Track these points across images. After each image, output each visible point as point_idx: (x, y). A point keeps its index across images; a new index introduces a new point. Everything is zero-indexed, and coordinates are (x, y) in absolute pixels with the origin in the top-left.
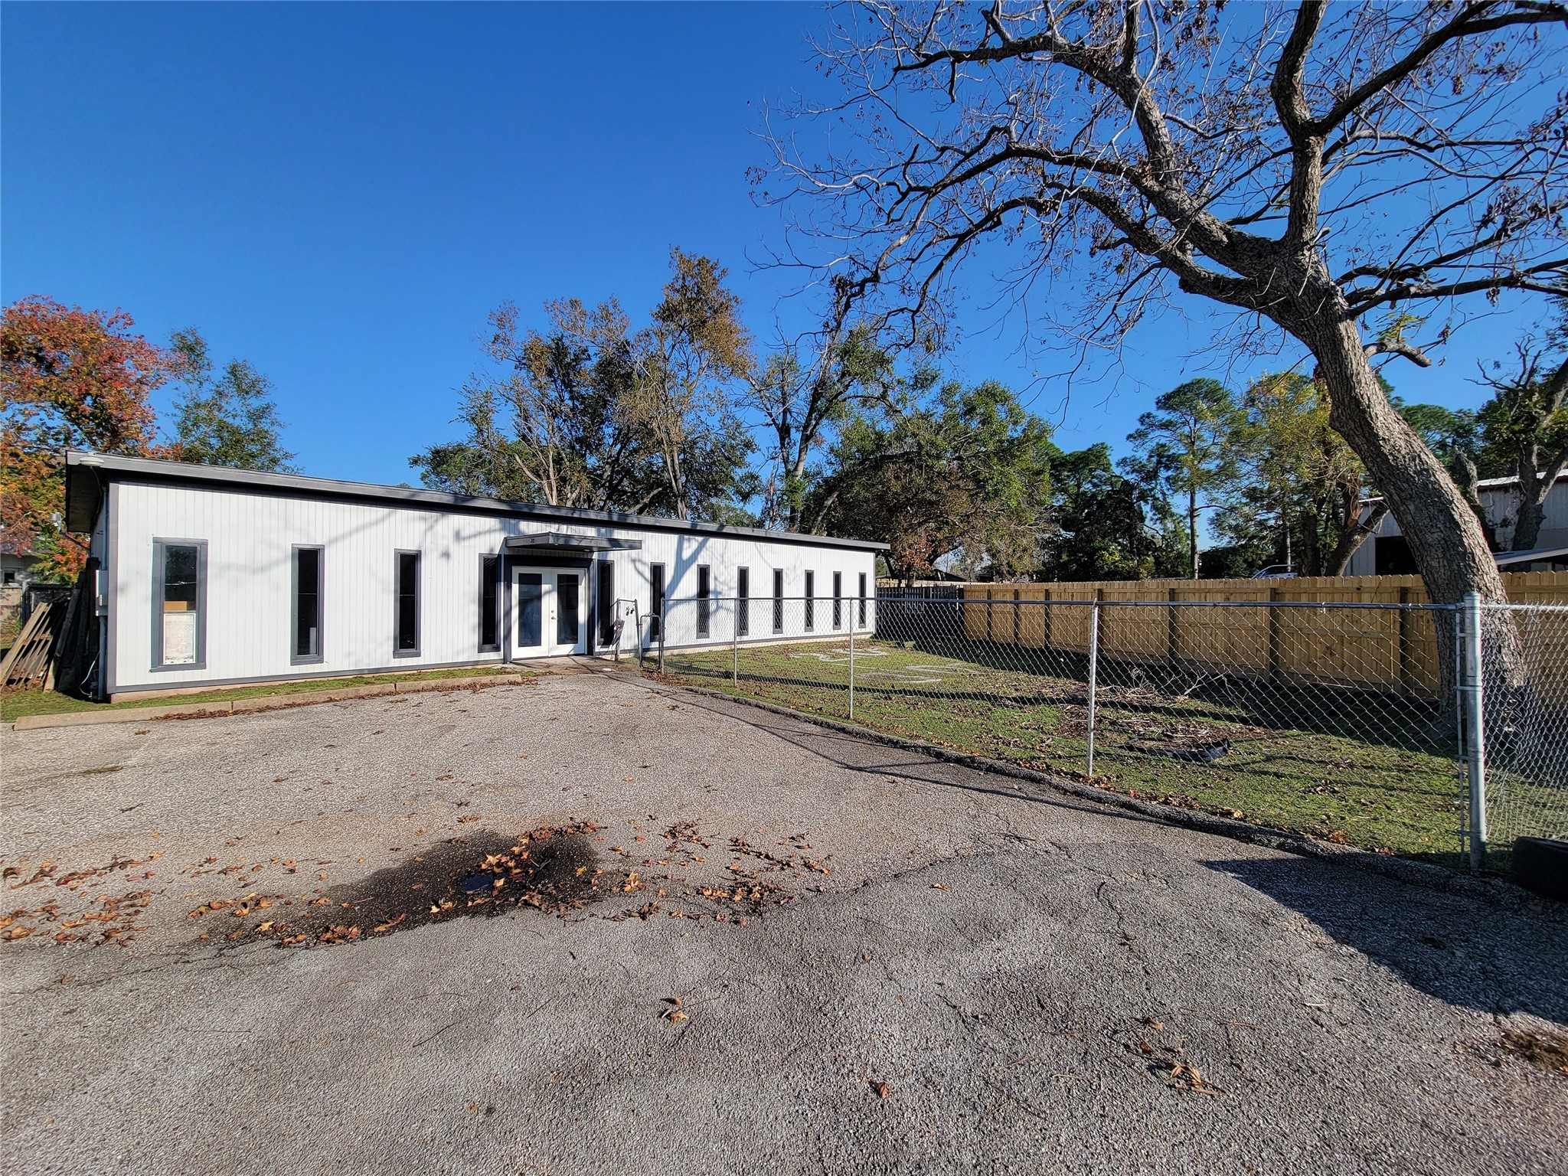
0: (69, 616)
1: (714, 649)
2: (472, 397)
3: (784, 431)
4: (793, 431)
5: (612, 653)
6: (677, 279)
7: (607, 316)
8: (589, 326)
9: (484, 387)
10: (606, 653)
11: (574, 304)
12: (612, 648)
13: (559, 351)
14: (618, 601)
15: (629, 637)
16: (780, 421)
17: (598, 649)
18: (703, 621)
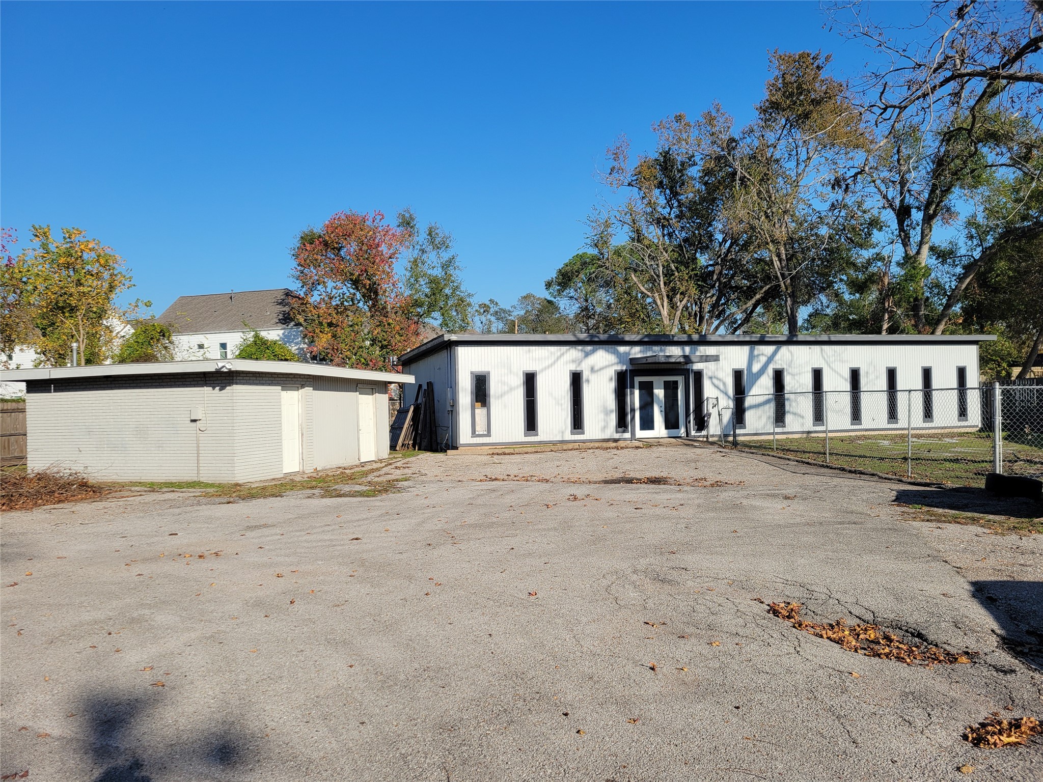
0: (423, 409)
1: (790, 436)
2: (594, 225)
3: (903, 213)
4: (914, 211)
5: (704, 436)
6: (777, 79)
7: (710, 120)
8: (694, 134)
9: (604, 216)
10: (699, 437)
11: (679, 119)
12: (704, 433)
13: (666, 163)
14: (707, 398)
15: (714, 428)
16: (897, 202)
17: (693, 433)
18: (780, 417)
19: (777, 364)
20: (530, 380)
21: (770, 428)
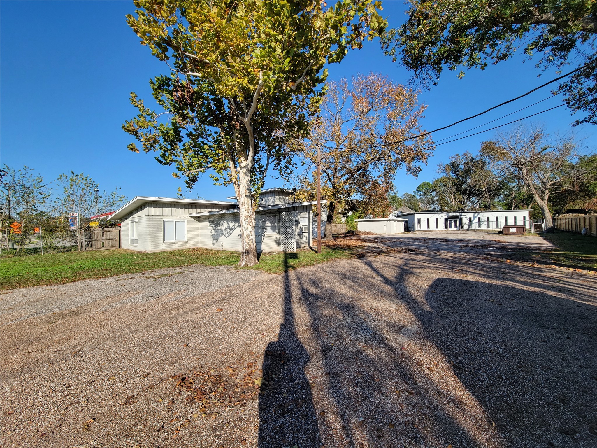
1: (482, 230)
10: (462, 229)
11: (457, 155)
13: (453, 165)
14: (464, 223)
15: (465, 228)
17: (460, 229)
18: (479, 226)
19: (479, 216)
20: (428, 220)
21: (477, 228)
